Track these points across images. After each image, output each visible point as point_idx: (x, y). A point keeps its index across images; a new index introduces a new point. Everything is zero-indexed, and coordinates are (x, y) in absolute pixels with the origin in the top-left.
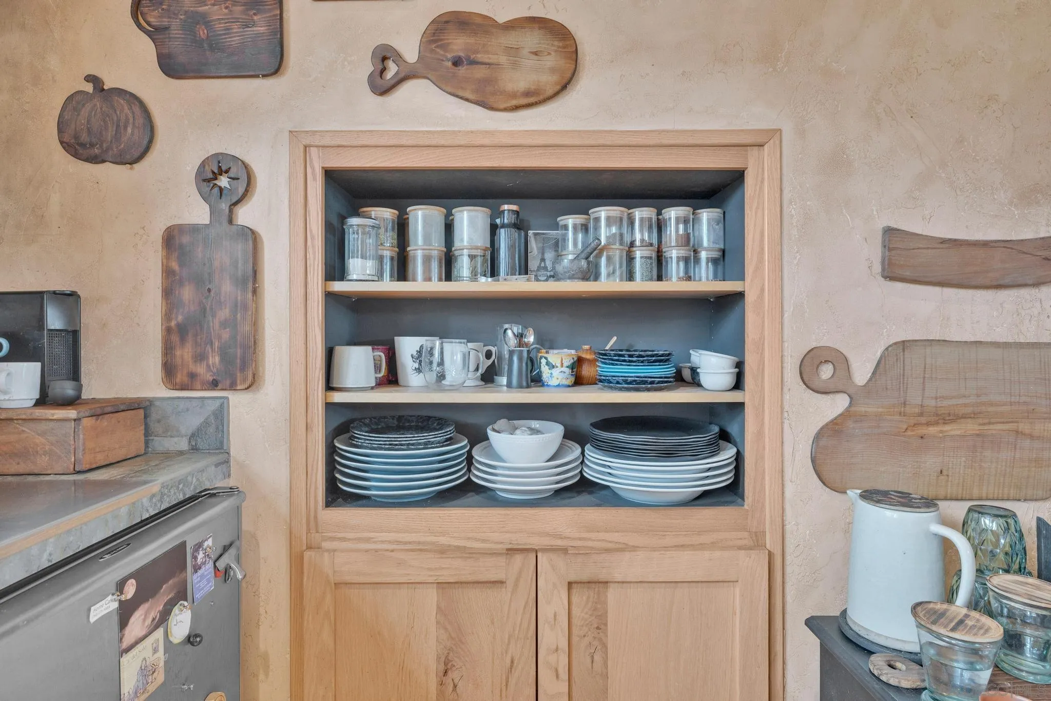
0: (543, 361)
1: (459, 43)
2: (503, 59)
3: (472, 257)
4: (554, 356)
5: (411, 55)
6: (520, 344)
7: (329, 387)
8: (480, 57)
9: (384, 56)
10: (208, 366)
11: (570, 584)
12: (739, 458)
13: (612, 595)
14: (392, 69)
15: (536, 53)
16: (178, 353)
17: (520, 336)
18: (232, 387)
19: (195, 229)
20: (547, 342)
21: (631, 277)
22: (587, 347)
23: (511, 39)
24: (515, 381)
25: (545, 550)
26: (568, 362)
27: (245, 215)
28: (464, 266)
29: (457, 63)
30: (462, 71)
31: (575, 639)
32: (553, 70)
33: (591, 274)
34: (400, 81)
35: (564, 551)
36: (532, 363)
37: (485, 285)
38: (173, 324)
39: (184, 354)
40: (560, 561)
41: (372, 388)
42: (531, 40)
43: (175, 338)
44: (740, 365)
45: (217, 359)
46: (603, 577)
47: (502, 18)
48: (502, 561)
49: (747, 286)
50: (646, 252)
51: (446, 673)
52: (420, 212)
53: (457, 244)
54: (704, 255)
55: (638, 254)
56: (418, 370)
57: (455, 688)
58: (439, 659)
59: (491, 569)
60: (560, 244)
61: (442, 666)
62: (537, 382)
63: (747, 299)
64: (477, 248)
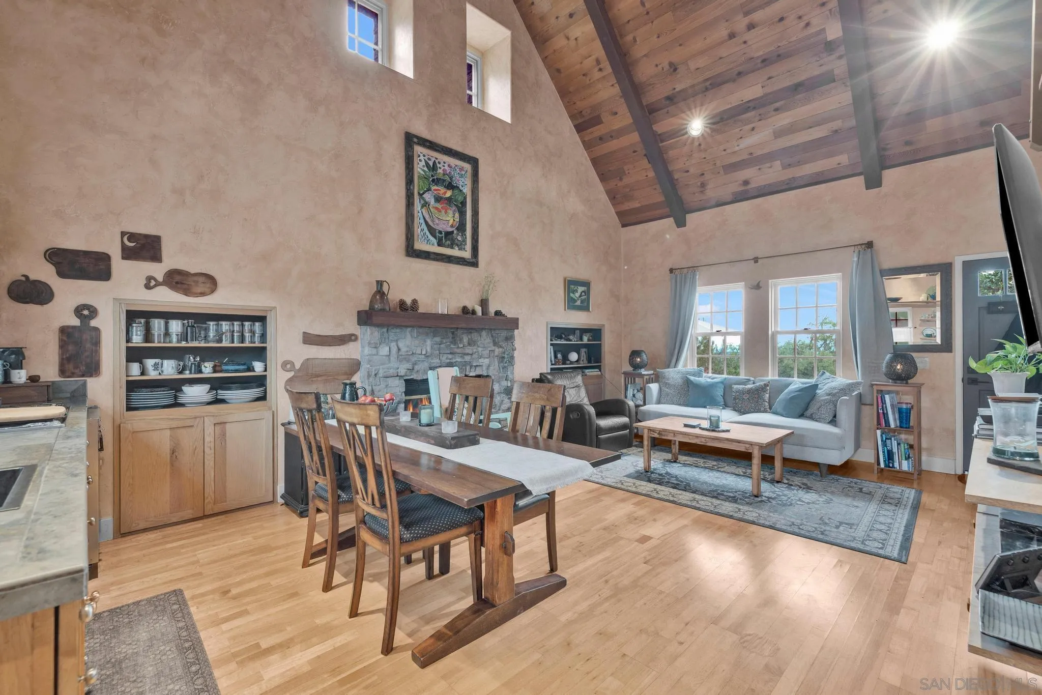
0: (203, 366)
1: (178, 278)
2: (193, 284)
3: (177, 335)
4: (206, 364)
5: (160, 278)
6: (194, 361)
7: (127, 376)
8: (184, 282)
9: (149, 278)
10: (80, 370)
11: (215, 424)
12: (266, 389)
13: (228, 426)
14: (153, 283)
15: (203, 283)
16: (67, 366)
17: (194, 358)
18: (91, 376)
19: (74, 327)
20: (203, 360)
21: (233, 342)
22: (217, 361)
23: (195, 278)
24: (193, 372)
25: (207, 416)
26: (212, 366)
27: (93, 323)
28: (174, 339)
29: (177, 283)
30: (179, 286)
31: (216, 439)
32: (209, 288)
33: (220, 341)
34: (155, 286)
35: (213, 416)
36: (199, 366)
37: (184, 344)
38: (64, 357)
39: (70, 367)
40: (212, 419)
41: (139, 376)
42: (201, 279)
43: (65, 362)
44: (266, 365)
45: (84, 368)
46: (225, 422)
47: (192, 272)
48: (193, 420)
49: (268, 345)
50: (238, 334)
51: (173, 453)
52: (156, 321)
53: (170, 331)
54: (257, 335)
55: (235, 334)
56: (154, 370)
57: (176, 456)
58: (170, 450)
59: (189, 423)
60: (207, 330)
61: (172, 452)
62: (200, 372)
63: (268, 349)
64: (178, 332)
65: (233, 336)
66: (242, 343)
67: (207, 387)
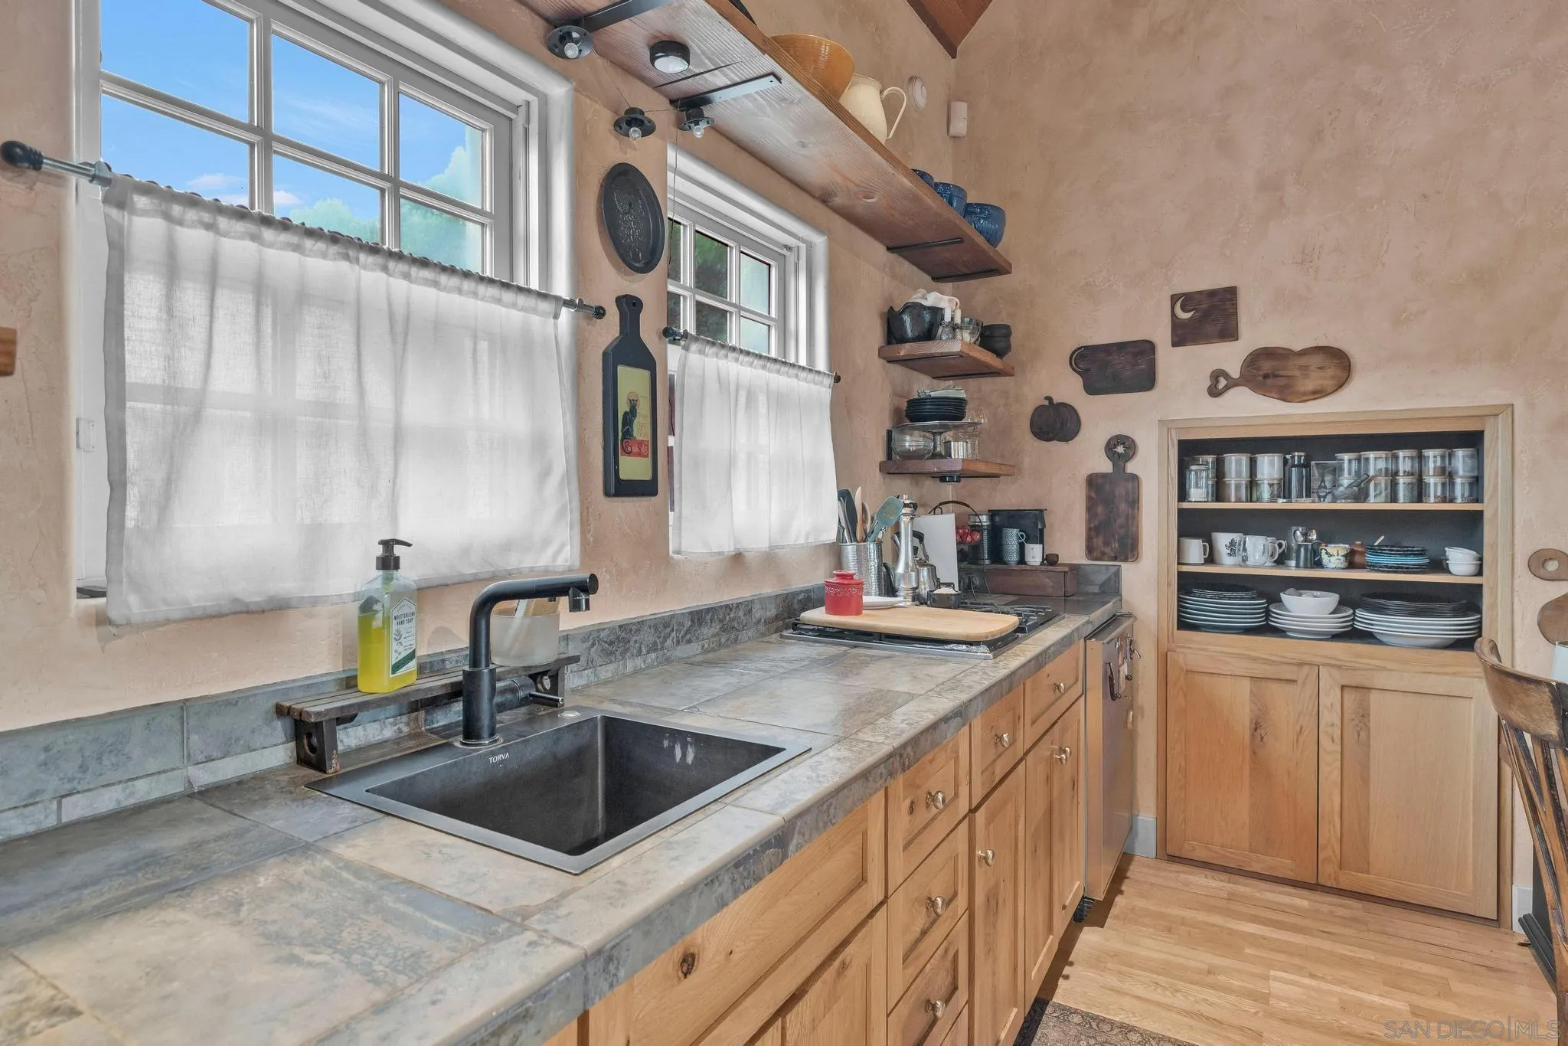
0: (1323, 552)
1: (1267, 366)
2: (1297, 373)
3: (1271, 485)
4: (1332, 549)
5: (1235, 373)
6: (1306, 540)
7: (1179, 564)
8: (1281, 373)
9: (1217, 375)
10: (1112, 549)
11: (1343, 687)
12: (1480, 622)
13: (1374, 696)
14: (1223, 383)
15: (1320, 368)
16: (1095, 540)
17: (1305, 535)
18: (1126, 560)
19: (1104, 476)
20: (1326, 538)
21: (1394, 499)
22: (1358, 543)
23: (1303, 361)
24: (1302, 564)
25: (1325, 665)
26: (1342, 552)
27: (1131, 467)
28: (1265, 492)
29: (1266, 376)
30: (1269, 381)
31: (1346, 721)
32: (1333, 377)
33: (1361, 495)
34: (1227, 388)
35: (1339, 667)
36: (1315, 552)
37: (1281, 504)
38: (1092, 525)
39: (1098, 542)
40: (1335, 672)
41: (1202, 564)
42: (1316, 360)
43: (1093, 533)
44: (1481, 559)
45: (1117, 545)
46: (1367, 684)
47: (1297, 348)
48: (1295, 668)
49: (1486, 507)
50: (1408, 480)
51: (1256, 730)
52: (1233, 457)
53: (1259, 476)
54: (1458, 481)
55: (1401, 481)
56: (1230, 554)
57: (1262, 739)
58: (1251, 720)
59: (1287, 673)
60: (1336, 471)
61: (1253, 726)
62: (1319, 564)
63: (1487, 516)
64: (1274, 479)
65: (1394, 485)
66: (1420, 500)
67: (1331, 599)
